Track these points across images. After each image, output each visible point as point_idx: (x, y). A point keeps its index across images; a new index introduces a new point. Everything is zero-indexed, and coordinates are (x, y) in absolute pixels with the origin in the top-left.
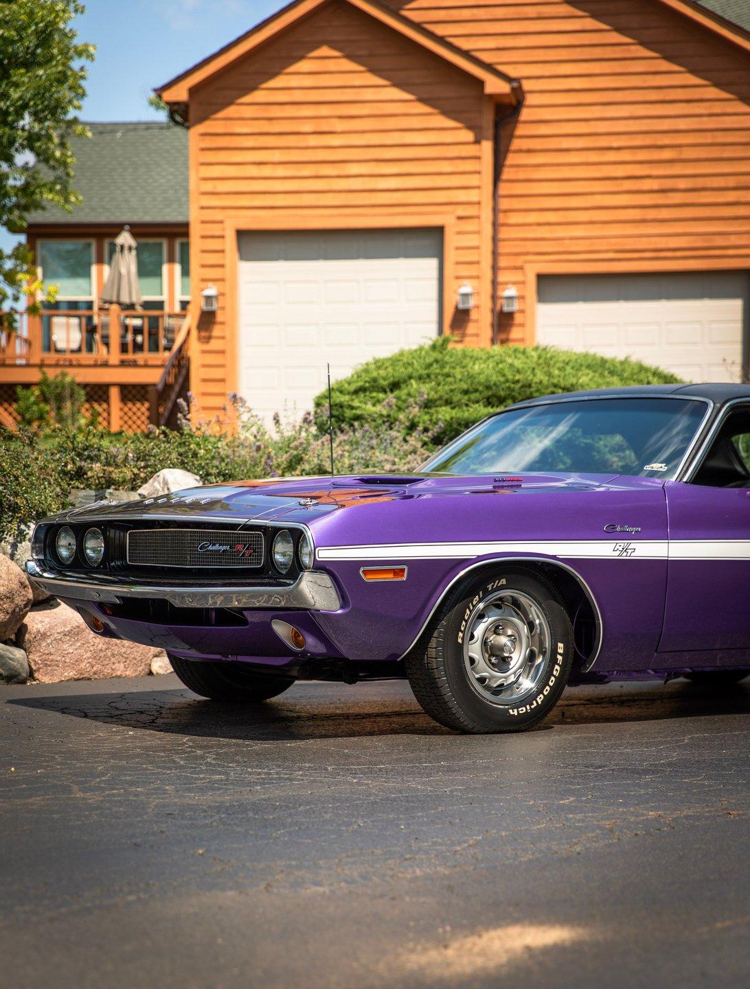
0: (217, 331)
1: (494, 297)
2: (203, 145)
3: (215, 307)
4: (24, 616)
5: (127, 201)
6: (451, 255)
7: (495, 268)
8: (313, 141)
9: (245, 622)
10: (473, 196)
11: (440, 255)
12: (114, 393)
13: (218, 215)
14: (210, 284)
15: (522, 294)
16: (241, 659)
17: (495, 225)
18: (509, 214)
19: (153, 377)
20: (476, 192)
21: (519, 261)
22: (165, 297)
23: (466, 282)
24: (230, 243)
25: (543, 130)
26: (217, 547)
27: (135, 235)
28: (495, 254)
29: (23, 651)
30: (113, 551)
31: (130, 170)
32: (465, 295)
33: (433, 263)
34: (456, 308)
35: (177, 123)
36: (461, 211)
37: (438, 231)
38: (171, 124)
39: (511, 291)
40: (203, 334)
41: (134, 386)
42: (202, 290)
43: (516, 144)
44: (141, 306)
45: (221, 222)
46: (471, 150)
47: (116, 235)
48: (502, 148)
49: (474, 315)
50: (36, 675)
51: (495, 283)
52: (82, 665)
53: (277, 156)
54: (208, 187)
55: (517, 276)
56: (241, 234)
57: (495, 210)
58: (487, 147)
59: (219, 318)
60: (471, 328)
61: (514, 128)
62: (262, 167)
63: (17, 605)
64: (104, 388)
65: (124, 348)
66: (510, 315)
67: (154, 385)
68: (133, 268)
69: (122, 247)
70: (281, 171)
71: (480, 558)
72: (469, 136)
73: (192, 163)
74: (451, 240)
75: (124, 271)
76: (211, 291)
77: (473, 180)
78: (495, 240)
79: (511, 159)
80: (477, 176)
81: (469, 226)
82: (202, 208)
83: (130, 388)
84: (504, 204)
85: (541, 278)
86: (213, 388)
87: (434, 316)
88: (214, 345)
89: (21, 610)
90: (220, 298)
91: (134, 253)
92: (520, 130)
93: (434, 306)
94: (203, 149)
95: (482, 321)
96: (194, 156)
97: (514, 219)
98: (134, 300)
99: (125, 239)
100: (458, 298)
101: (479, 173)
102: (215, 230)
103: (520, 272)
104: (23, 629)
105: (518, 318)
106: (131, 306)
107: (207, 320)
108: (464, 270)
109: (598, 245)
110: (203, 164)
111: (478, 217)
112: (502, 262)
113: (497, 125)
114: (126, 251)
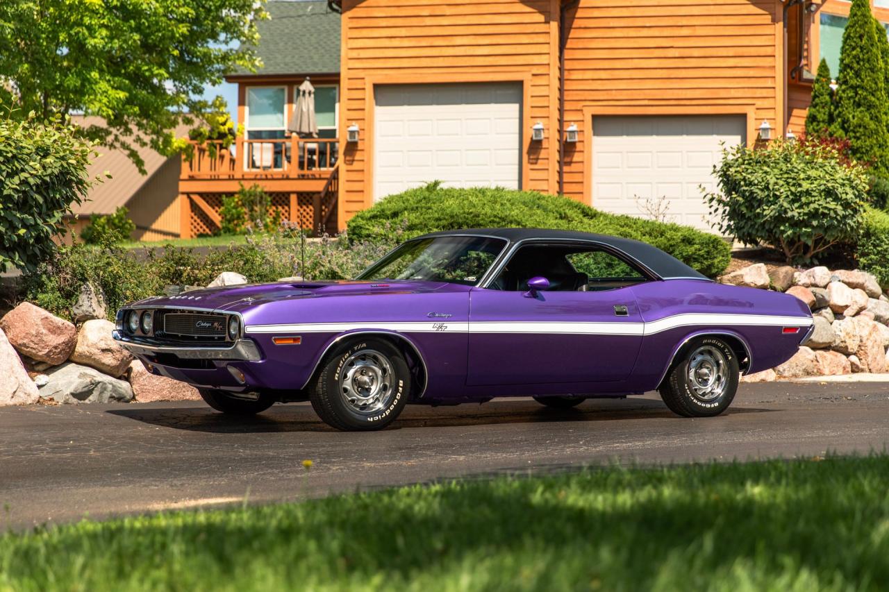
0: (358, 156)
1: (561, 131)
2: (351, 25)
3: (357, 139)
4: (130, 362)
5: (311, 58)
6: (528, 101)
7: (561, 111)
8: (429, 21)
9: (214, 367)
10: (544, 60)
11: (520, 101)
12: (293, 198)
13: (361, 74)
14: (354, 123)
15: (582, 129)
16: (222, 388)
17: (561, 80)
18: (571, 72)
19: (319, 186)
20: (547, 56)
21: (579, 105)
22: (336, 127)
23: (538, 120)
24: (369, 93)
25: (596, 13)
26: (205, 324)
27: (313, 82)
28: (561, 100)
29: (128, 384)
30: (157, 325)
31: (315, 35)
32: (538, 130)
33: (516, 107)
34: (532, 138)
35: (334, 10)
36: (535, 70)
37: (519, 84)
38: (329, 10)
39: (574, 127)
40: (348, 158)
41: (308, 193)
42: (348, 127)
43: (577, 23)
44: (317, 134)
45: (363, 79)
46: (543, 28)
47: (301, 83)
48: (566, 25)
49: (545, 145)
50: (137, 398)
51: (561, 121)
52: (164, 393)
53: (403, 32)
54: (354, 54)
55: (578, 117)
56: (377, 87)
57: (561, 69)
58: (554, 26)
59: (360, 147)
60: (543, 154)
61: (576, 12)
62: (393, 39)
63: (125, 356)
64: (286, 195)
65: (301, 165)
66: (573, 144)
67: (319, 193)
68: (312, 107)
69: (304, 92)
70: (406, 43)
71: (347, 332)
72: (541, 18)
73: (343, 38)
74: (528, 91)
75: (305, 109)
76: (355, 127)
77: (544, 49)
78: (561, 90)
79: (573, 34)
80: (547, 46)
81: (542, 81)
82: (349, 69)
83: (304, 195)
84: (568, 65)
85: (595, 117)
86: (354, 197)
87: (516, 145)
88: (356, 166)
89: (127, 358)
90: (361, 132)
91: (312, 96)
92: (580, 13)
93: (516, 137)
94: (350, 28)
95: (551, 150)
96: (345, 32)
97: (575, 75)
98: (312, 130)
99: (307, 86)
100: (533, 132)
101: (549, 43)
102: (358, 84)
103: (580, 113)
104: (129, 370)
105: (579, 147)
106: (309, 136)
107: (352, 147)
108: (537, 112)
109: (636, 95)
110: (350, 38)
111: (548, 75)
112: (567, 106)
113: (562, 10)
114: (307, 95)
